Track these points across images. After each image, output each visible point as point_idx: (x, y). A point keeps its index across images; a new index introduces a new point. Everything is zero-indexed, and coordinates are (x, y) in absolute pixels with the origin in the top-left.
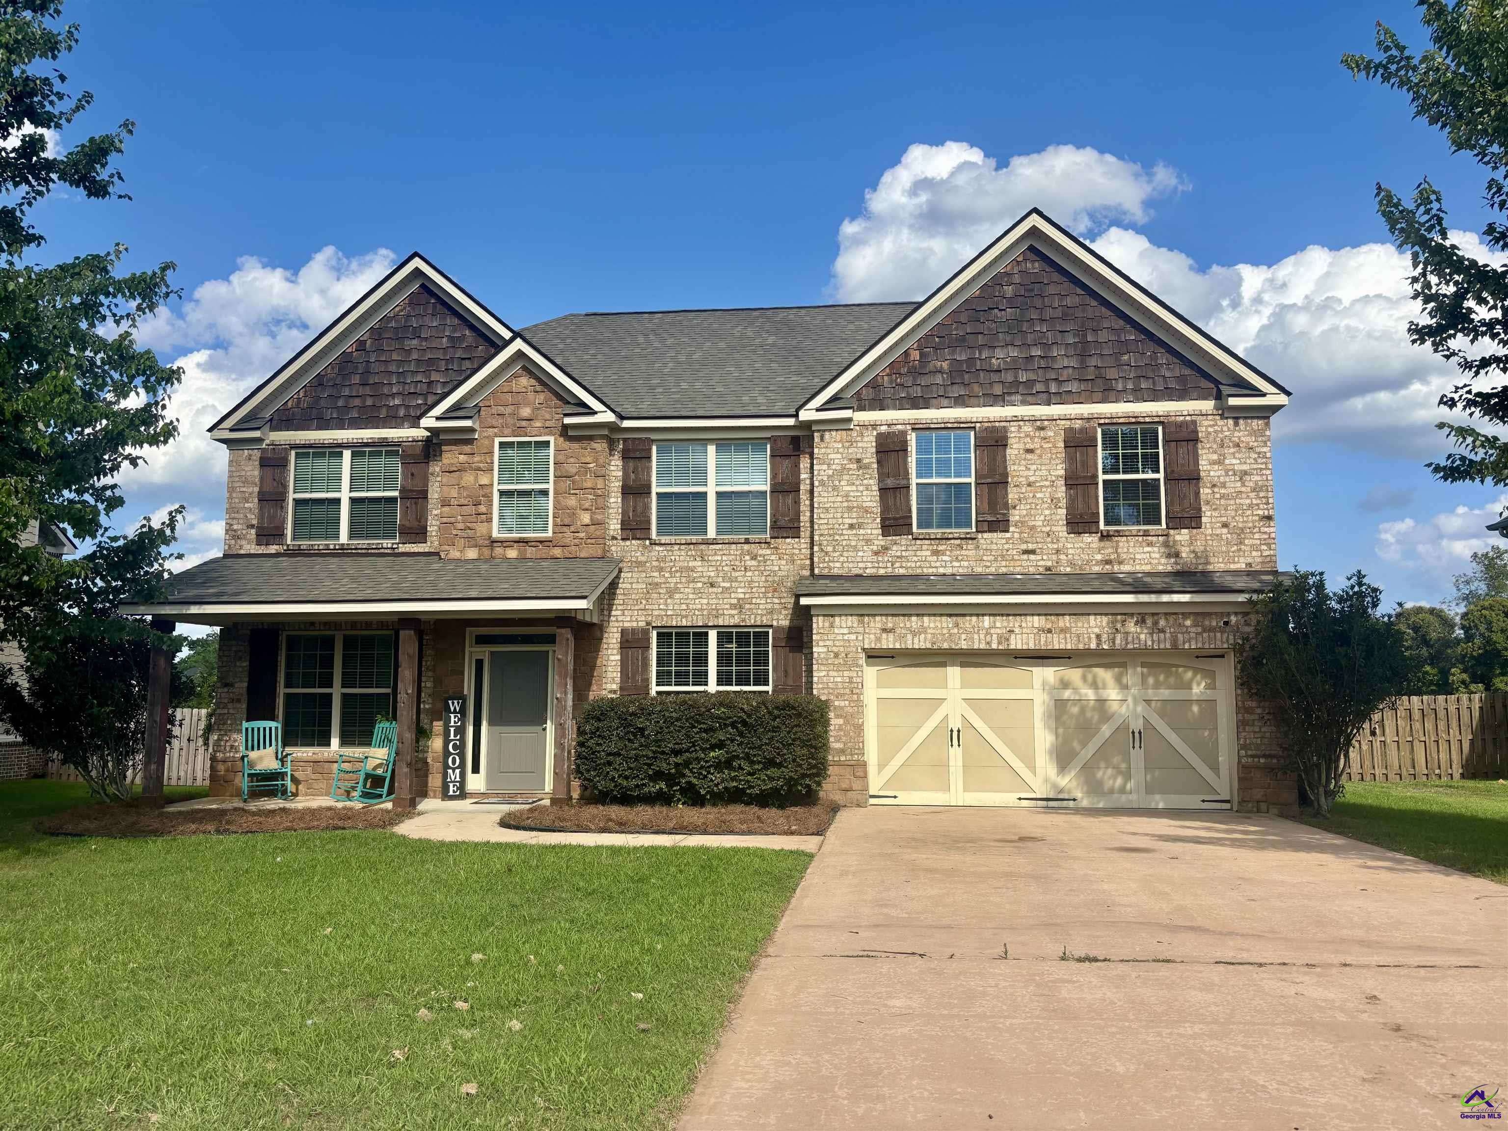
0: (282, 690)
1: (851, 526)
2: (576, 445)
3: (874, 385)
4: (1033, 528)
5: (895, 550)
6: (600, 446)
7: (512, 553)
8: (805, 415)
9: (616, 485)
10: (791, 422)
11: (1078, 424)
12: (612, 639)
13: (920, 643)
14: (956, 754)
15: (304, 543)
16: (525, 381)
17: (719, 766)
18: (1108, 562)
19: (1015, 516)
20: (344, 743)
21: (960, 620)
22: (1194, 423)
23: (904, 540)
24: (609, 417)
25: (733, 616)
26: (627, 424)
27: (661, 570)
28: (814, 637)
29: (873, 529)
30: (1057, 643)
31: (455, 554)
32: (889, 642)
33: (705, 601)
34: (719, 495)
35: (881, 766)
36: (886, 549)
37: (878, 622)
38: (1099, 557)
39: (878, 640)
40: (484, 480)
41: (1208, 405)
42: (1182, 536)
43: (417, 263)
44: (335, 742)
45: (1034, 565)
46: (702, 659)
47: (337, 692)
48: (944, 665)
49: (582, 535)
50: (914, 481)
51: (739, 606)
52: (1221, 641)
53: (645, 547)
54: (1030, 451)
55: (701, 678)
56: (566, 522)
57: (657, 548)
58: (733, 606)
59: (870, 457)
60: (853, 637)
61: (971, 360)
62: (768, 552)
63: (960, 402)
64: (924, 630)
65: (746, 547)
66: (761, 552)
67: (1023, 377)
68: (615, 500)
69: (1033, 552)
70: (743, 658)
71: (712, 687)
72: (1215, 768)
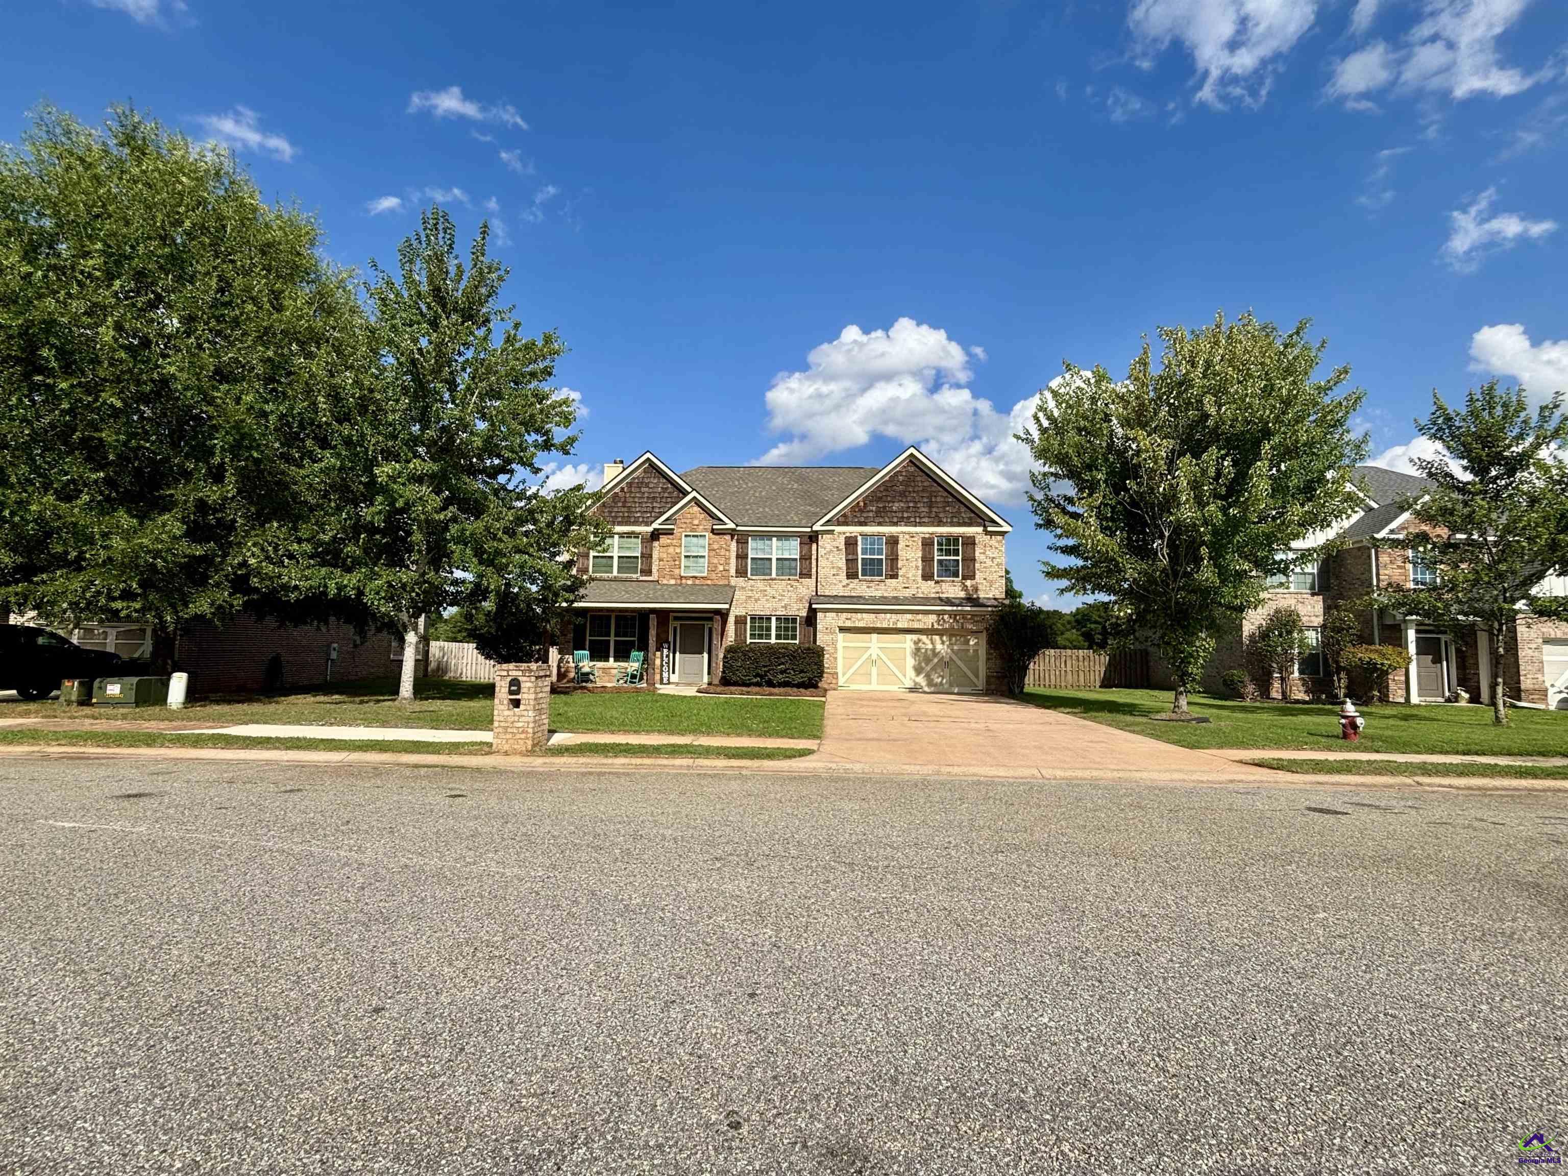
0: (588, 638)
1: (834, 575)
2: (717, 537)
3: (844, 516)
4: (908, 578)
5: (851, 586)
6: (728, 537)
7: (690, 582)
8: (815, 528)
9: (733, 555)
10: (809, 530)
11: (927, 536)
12: (731, 620)
13: (861, 624)
14: (874, 670)
15: (598, 575)
16: (696, 509)
17: (782, 672)
18: (938, 593)
19: (900, 573)
20: (615, 661)
21: (878, 615)
22: (974, 537)
23: (856, 581)
24: (732, 526)
25: (783, 611)
26: (739, 528)
27: (752, 590)
28: (818, 621)
29: (843, 576)
30: (916, 625)
31: (665, 582)
32: (848, 624)
33: (771, 604)
34: (778, 559)
35: (844, 674)
36: (848, 585)
37: (845, 615)
38: (934, 590)
39: (844, 623)
40: (678, 550)
41: (980, 529)
42: (968, 583)
43: (648, 455)
44: (611, 659)
45: (908, 593)
46: (769, 629)
47: (612, 639)
48: (870, 633)
49: (719, 575)
50: (860, 556)
51: (785, 607)
52: (981, 626)
53: (746, 581)
54: (908, 546)
55: (769, 636)
56: (713, 569)
57: (751, 581)
58: (783, 607)
59: (842, 546)
60: (834, 621)
61: (884, 507)
62: (798, 584)
63: (880, 524)
65: (789, 582)
66: (795, 584)
67: (906, 515)
68: (733, 561)
69: (908, 588)
70: (786, 629)
71: (773, 640)
72: (977, 677)
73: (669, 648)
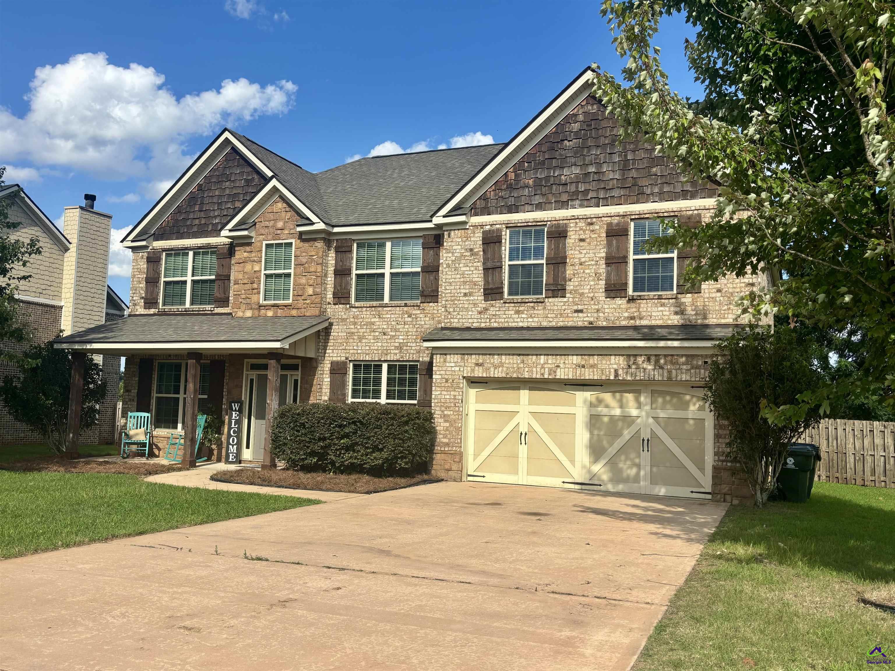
0: (154, 395)
1: (465, 295)
2: (306, 245)
3: (484, 198)
4: (582, 294)
5: (492, 311)
6: (320, 244)
7: (270, 313)
8: (437, 220)
9: (331, 270)
10: (428, 225)
11: (616, 220)
12: (326, 367)
13: (499, 373)
14: (523, 450)
16: (280, 205)
18: (633, 318)
19: (570, 286)
21: (525, 358)
22: (699, 215)
23: (498, 304)
24: (321, 226)
25: (396, 354)
26: (336, 230)
27: (355, 324)
28: (434, 368)
29: (479, 296)
30: (588, 375)
31: (240, 314)
32: (479, 373)
33: (380, 344)
34: (392, 274)
35: (476, 456)
36: (486, 309)
37: (473, 359)
38: (626, 315)
39: (473, 371)
40: (257, 268)
41: (710, 202)
42: (687, 299)
43: (227, 134)
44: (179, 426)
45: (580, 320)
46: (378, 382)
47: (181, 397)
48: (518, 389)
49: (308, 302)
50: (507, 263)
51: (400, 348)
52: (705, 376)
53: (346, 309)
54: (582, 240)
55: (377, 394)
56: (300, 293)
57: (354, 310)
58: (396, 348)
59: (478, 248)
60: (457, 369)
61: (547, 178)
62: (419, 312)
63: (539, 207)
64: (501, 365)
65: (405, 309)
66: (414, 312)
67: (582, 187)
68: (331, 279)
69: (581, 311)
70: (402, 382)
71: (383, 400)
72: (702, 469)
73: (240, 411)
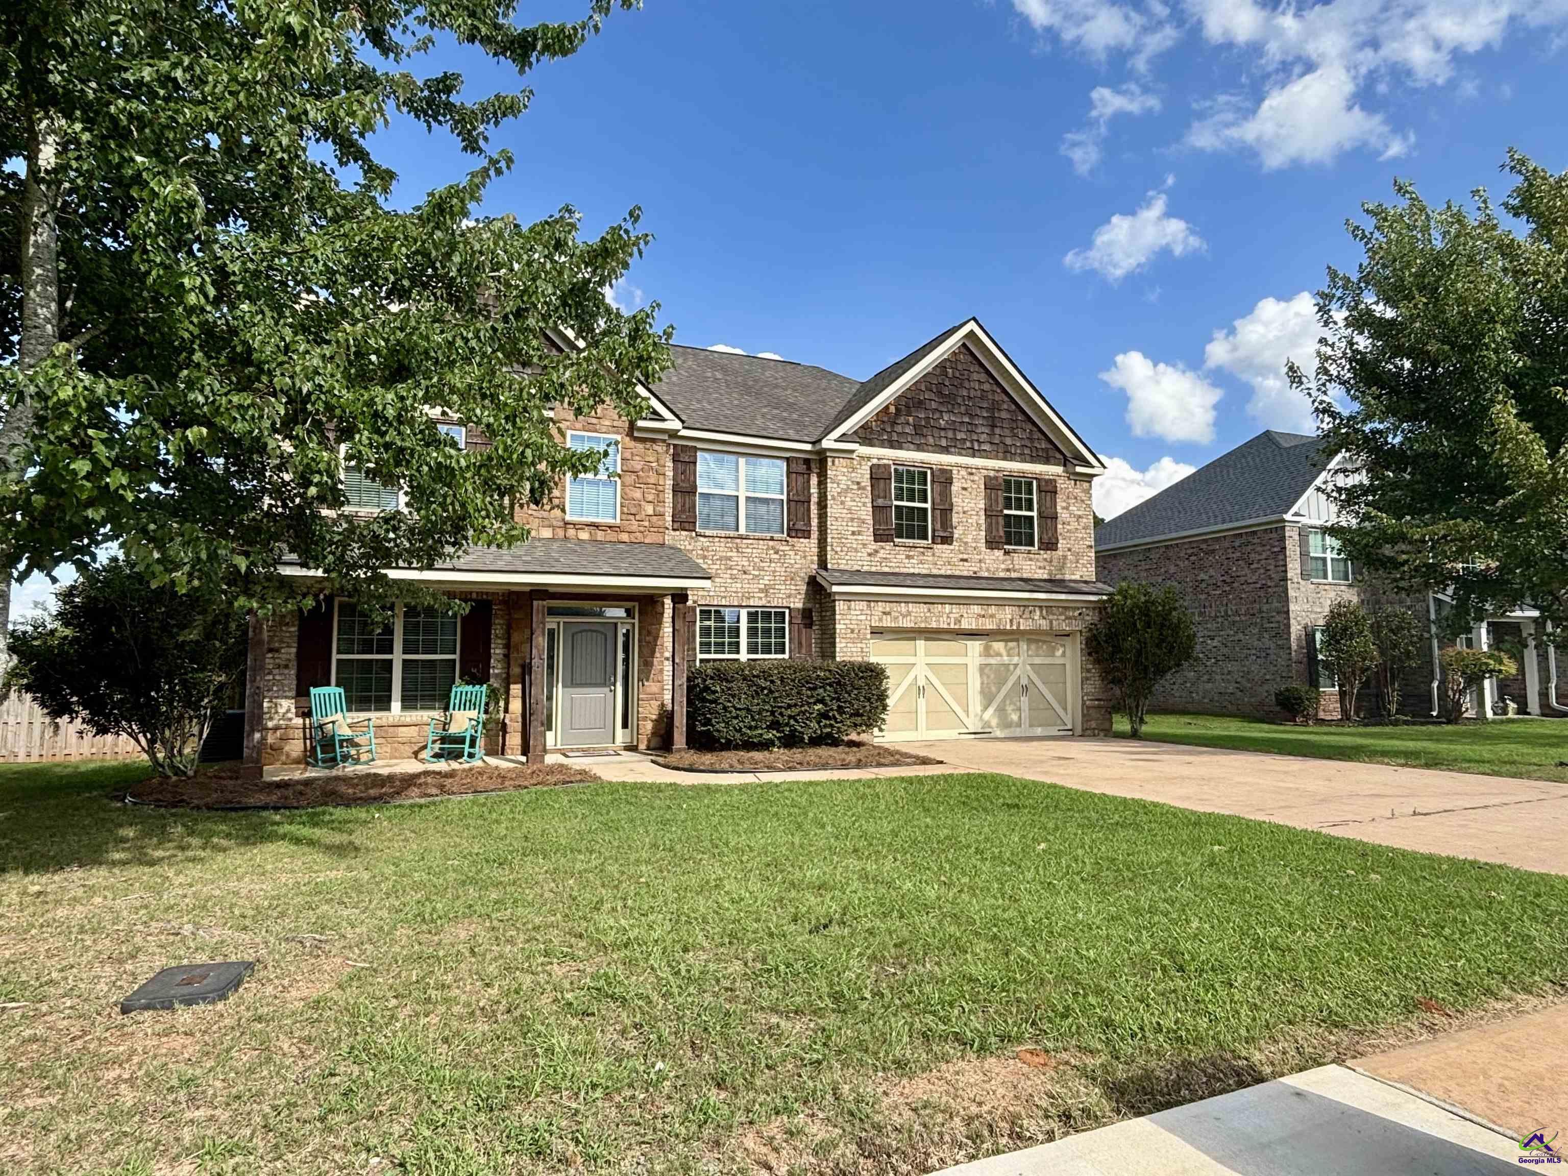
0: (335, 657)
1: (853, 533)
2: (640, 446)
3: (871, 428)
4: (966, 543)
5: (882, 554)
6: (663, 448)
7: (584, 535)
8: (826, 444)
9: (669, 483)
10: (808, 447)
11: (992, 474)
13: (907, 623)
14: (921, 704)
18: (1008, 570)
19: (956, 534)
20: (404, 707)
21: (931, 606)
22: (1055, 481)
23: (890, 545)
24: (674, 425)
25: (760, 598)
27: (705, 557)
28: (837, 617)
29: (868, 536)
30: (987, 625)
32: (887, 622)
33: (739, 585)
34: (749, 499)
36: (876, 551)
37: (880, 607)
38: (1003, 566)
39: (881, 620)
41: (1059, 470)
42: (1047, 555)
44: (396, 705)
45: (965, 570)
46: (735, 633)
47: (398, 657)
48: (914, 639)
49: (646, 524)
50: (893, 502)
51: (765, 590)
52: (1077, 626)
53: (692, 538)
54: (964, 489)
55: (734, 648)
56: (633, 511)
57: (702, 539)
58: (761, 591)
59: (866, 482)
60: (863, 617)
61: (927, 419)
62: (787, 548)
63: (919, 448)
64: (909, 613)
65: (771, 543)
66: (782, 548)
67: (959, 436)
68: (669, 496)
69: (966, 560)
70: (767, 632)
71: (744, 656)
72: (1065, 709)
